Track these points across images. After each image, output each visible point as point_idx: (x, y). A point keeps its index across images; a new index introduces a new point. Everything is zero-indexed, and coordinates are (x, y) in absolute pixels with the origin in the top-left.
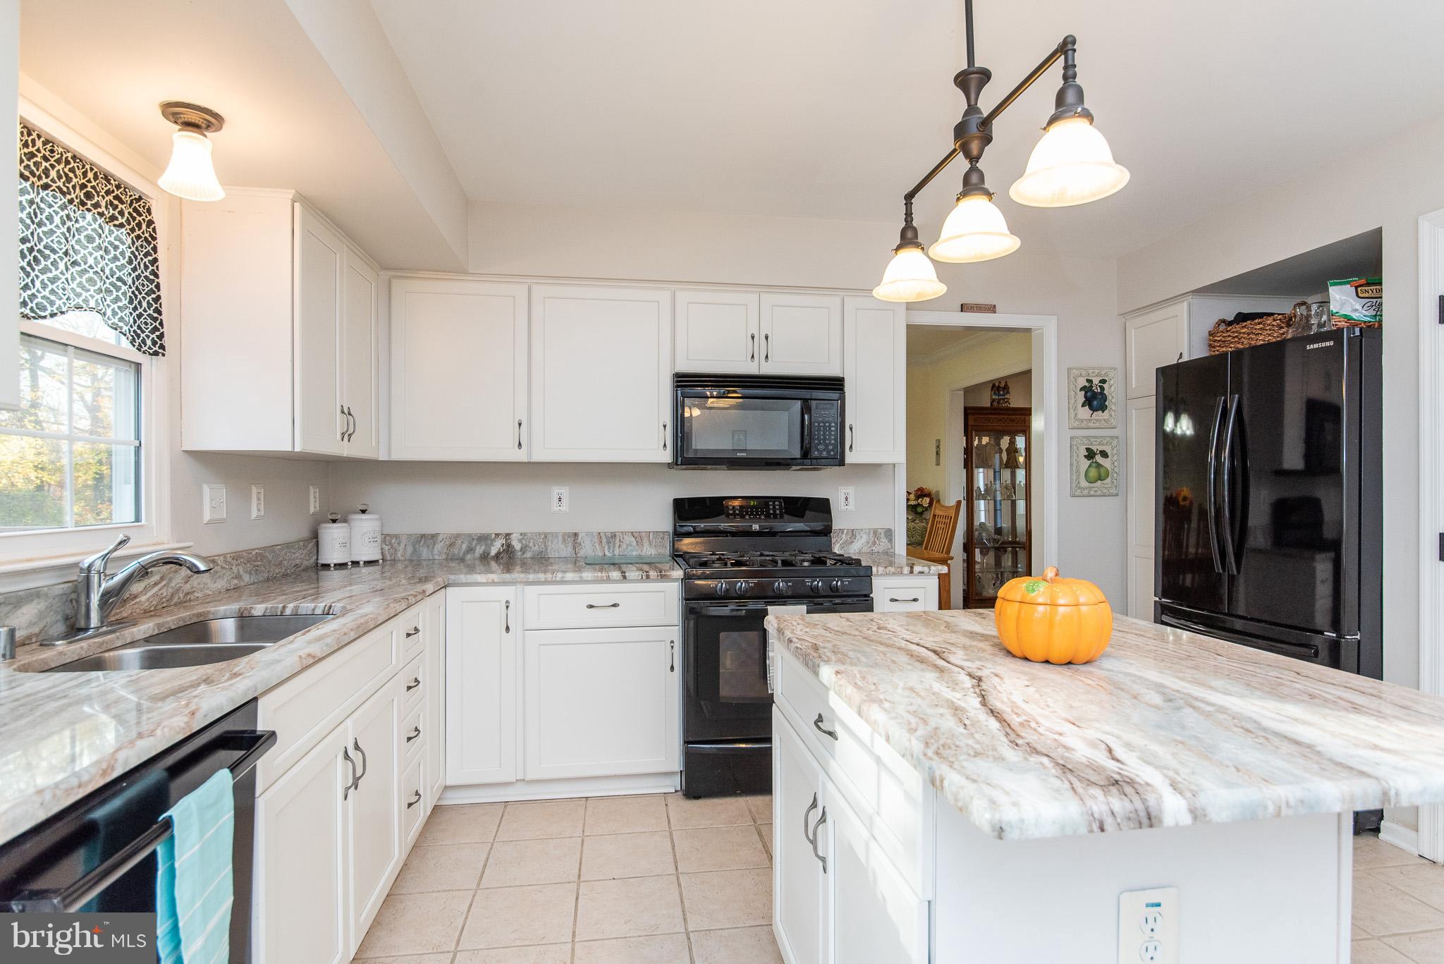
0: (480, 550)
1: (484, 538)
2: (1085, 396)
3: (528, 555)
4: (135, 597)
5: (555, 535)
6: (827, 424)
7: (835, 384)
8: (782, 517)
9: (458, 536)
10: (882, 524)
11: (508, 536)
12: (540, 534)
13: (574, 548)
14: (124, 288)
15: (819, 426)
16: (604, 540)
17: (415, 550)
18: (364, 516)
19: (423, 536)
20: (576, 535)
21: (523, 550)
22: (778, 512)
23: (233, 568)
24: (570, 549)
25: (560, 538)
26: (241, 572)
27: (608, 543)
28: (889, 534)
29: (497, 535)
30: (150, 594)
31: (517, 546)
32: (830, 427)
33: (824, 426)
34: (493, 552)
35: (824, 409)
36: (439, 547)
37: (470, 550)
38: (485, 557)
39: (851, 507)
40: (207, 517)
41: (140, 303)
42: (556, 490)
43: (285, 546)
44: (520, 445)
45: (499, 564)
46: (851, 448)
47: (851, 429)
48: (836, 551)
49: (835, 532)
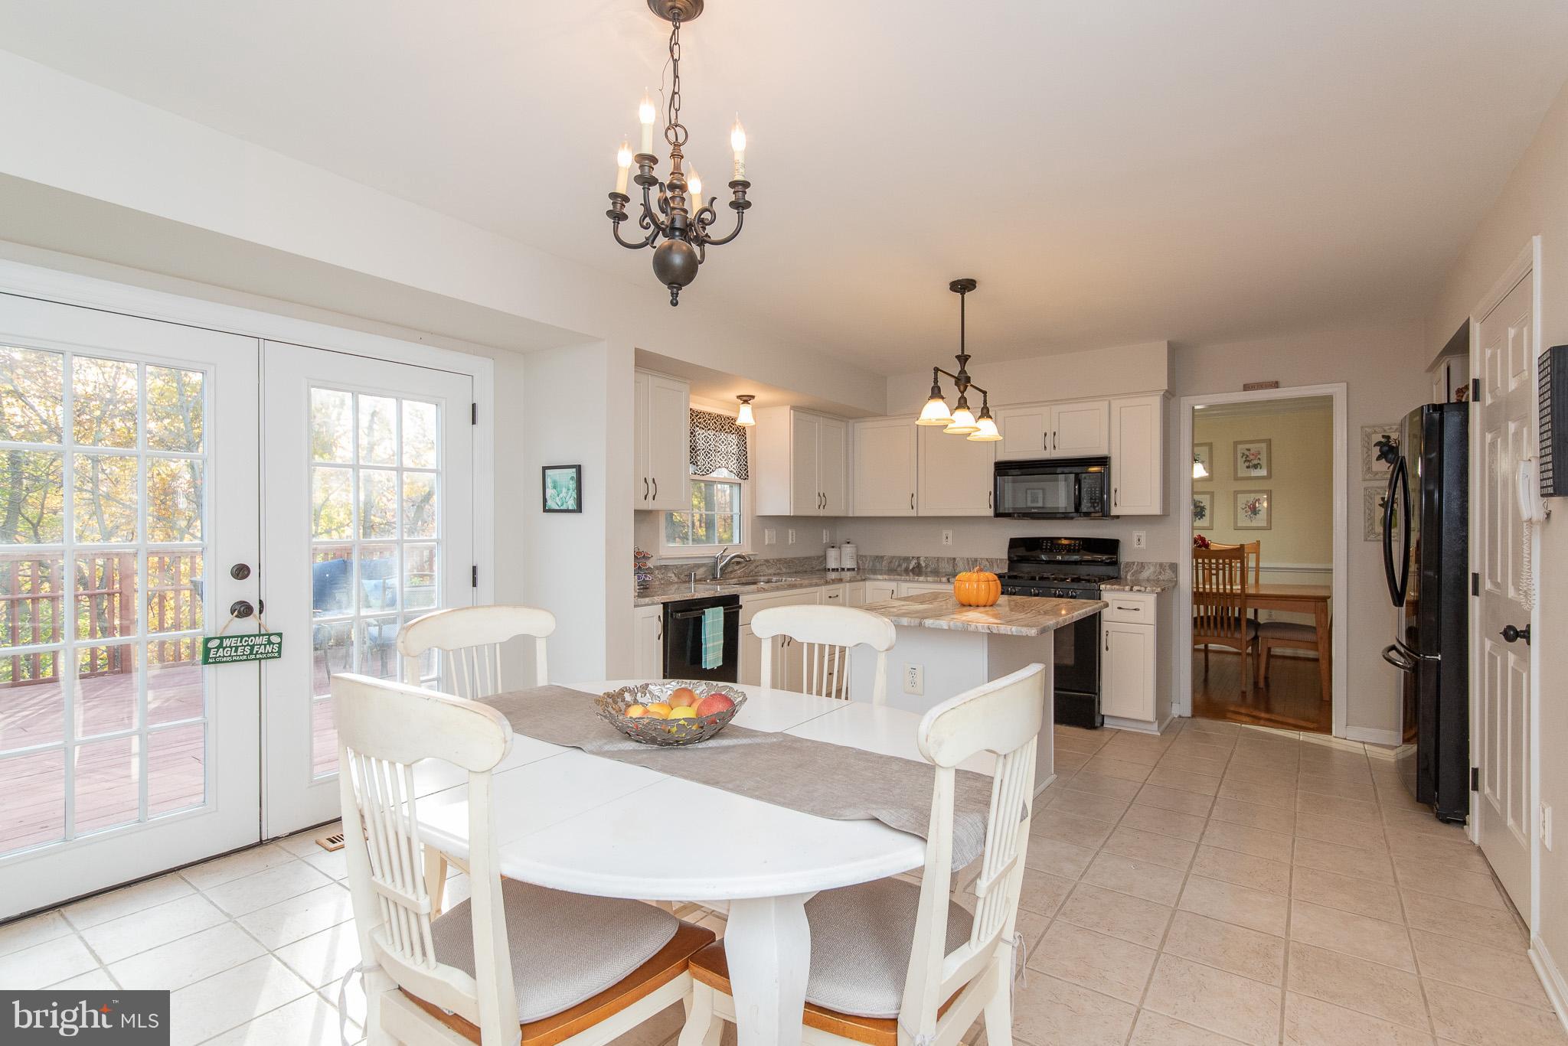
0: (904, 566)
1: (907, 559)
2: (1380, 450)
3: (929, 569)
5: (943, 559)
7: (1103, 461)
8: (1079, 552)
9: (893, 558)
10: (1166, 559)
11: (918, 558)
12: (935, 558)
13: (954, 567)
15: (1086, 491)
16: (970, 563)
17: (873, 564)
18: (849, 545)
19: (877, 557)
20: (954, 559)
21: (926, 567)
22: (1077, 548)
23: (778, 564)
25: (946, 560)
27: (973, 564)
28: (1174, 567)
29: (913, 558)
31: (923, 565)
33: (1092, 491)
34: (911, 567)
36: (885, 561)
37: (900, 565)
38: (906, 567)
39: (1143, 545)
40: (767, 544)
41: (742, 460)
42: (945, 533)
43: (807, 558)
44: (913, 508)
45: (913, 574)
46: (1115, 504)
47: (1116, 491)
48: (1129, 577)
49: (1127, 563)
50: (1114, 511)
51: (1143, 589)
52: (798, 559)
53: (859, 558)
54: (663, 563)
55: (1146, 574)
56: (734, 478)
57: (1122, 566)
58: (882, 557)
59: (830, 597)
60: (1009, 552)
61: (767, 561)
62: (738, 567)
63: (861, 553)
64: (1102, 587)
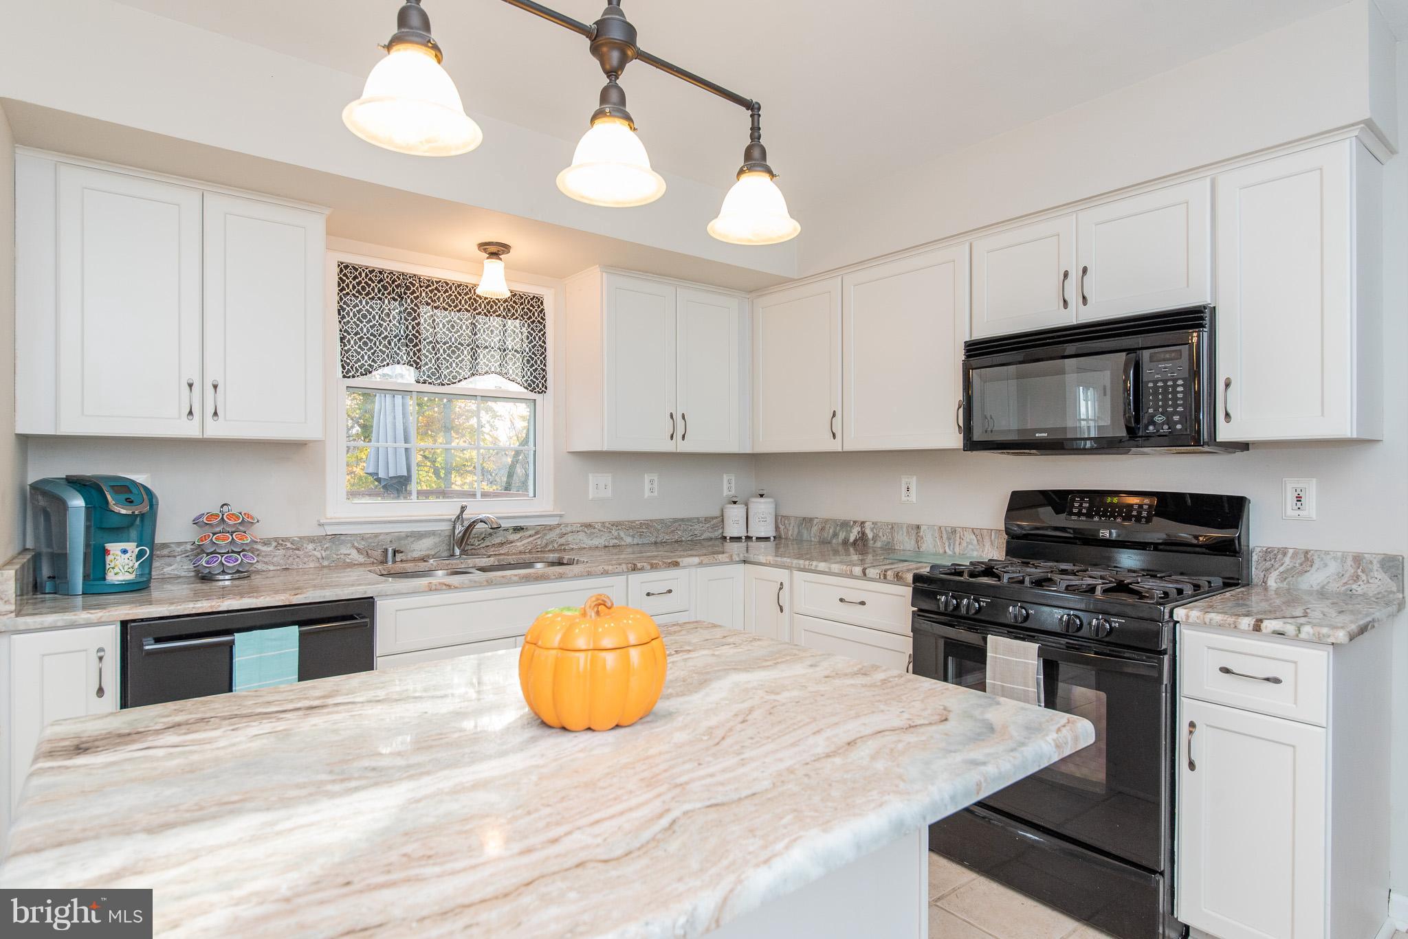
0: (842, 536)
1: (845, 525)
3: (879, 544)
4: (512, 542)
5: (900, 526)
6: (1170, 383)
7: (1198, 318)
8: (1148, 520)
9: (826, 521)
11: (863, 523)
12: (888, 524)
13: (917, 542)
14: (518, 355)
15: (1156, 388)
16: (945, 536)
17: (799, 532)
18: (762, 500)
19: (804, 519)
20: (918, 527)
21: (875, 538)
22: (1144, 514)
23: (613, 532)
24: (913, 542)
25: (905, 529)
26: (622, 534)
27: (949, 539)
29: (855, 522)
30: (524, 542)
31: (870, 535)
32: (1175, 386)
33: (1165, 387)
34: (852, 539)
35: (1165, 360)
36: (815, 529)
37: (835, 535)
38: (845, 542)
39: (1309, 512)
40: (591, 497)
41: (536, 362)
42: (904, 480)
43: (682, 520)
44: (834, 435)
45: (856, 550)
46: (1227, 415)
47: (1227, 385)
48: (1272, 582)
49: (1268, 551)
50: (1225, 433)
51: (1290, 629)
52: (661, 521)
53: (779, 519)
54: (331, 530)
55: (1314, 579)
56: (516, 389)
57: (1255, 558)
58: (811, 520)
59: (648, 594)
60: (1007, 518)
61: (589, 526)
62: (517, 536)
63: (784, 512)
64: (1180, 613)
